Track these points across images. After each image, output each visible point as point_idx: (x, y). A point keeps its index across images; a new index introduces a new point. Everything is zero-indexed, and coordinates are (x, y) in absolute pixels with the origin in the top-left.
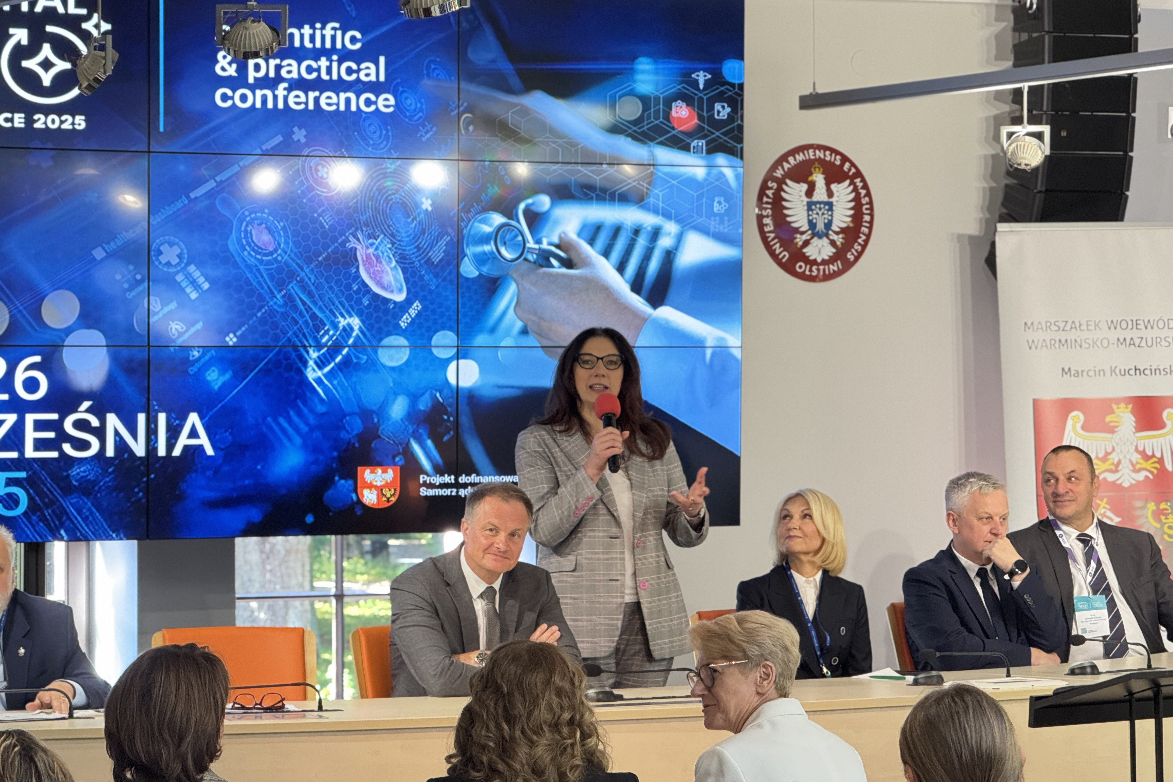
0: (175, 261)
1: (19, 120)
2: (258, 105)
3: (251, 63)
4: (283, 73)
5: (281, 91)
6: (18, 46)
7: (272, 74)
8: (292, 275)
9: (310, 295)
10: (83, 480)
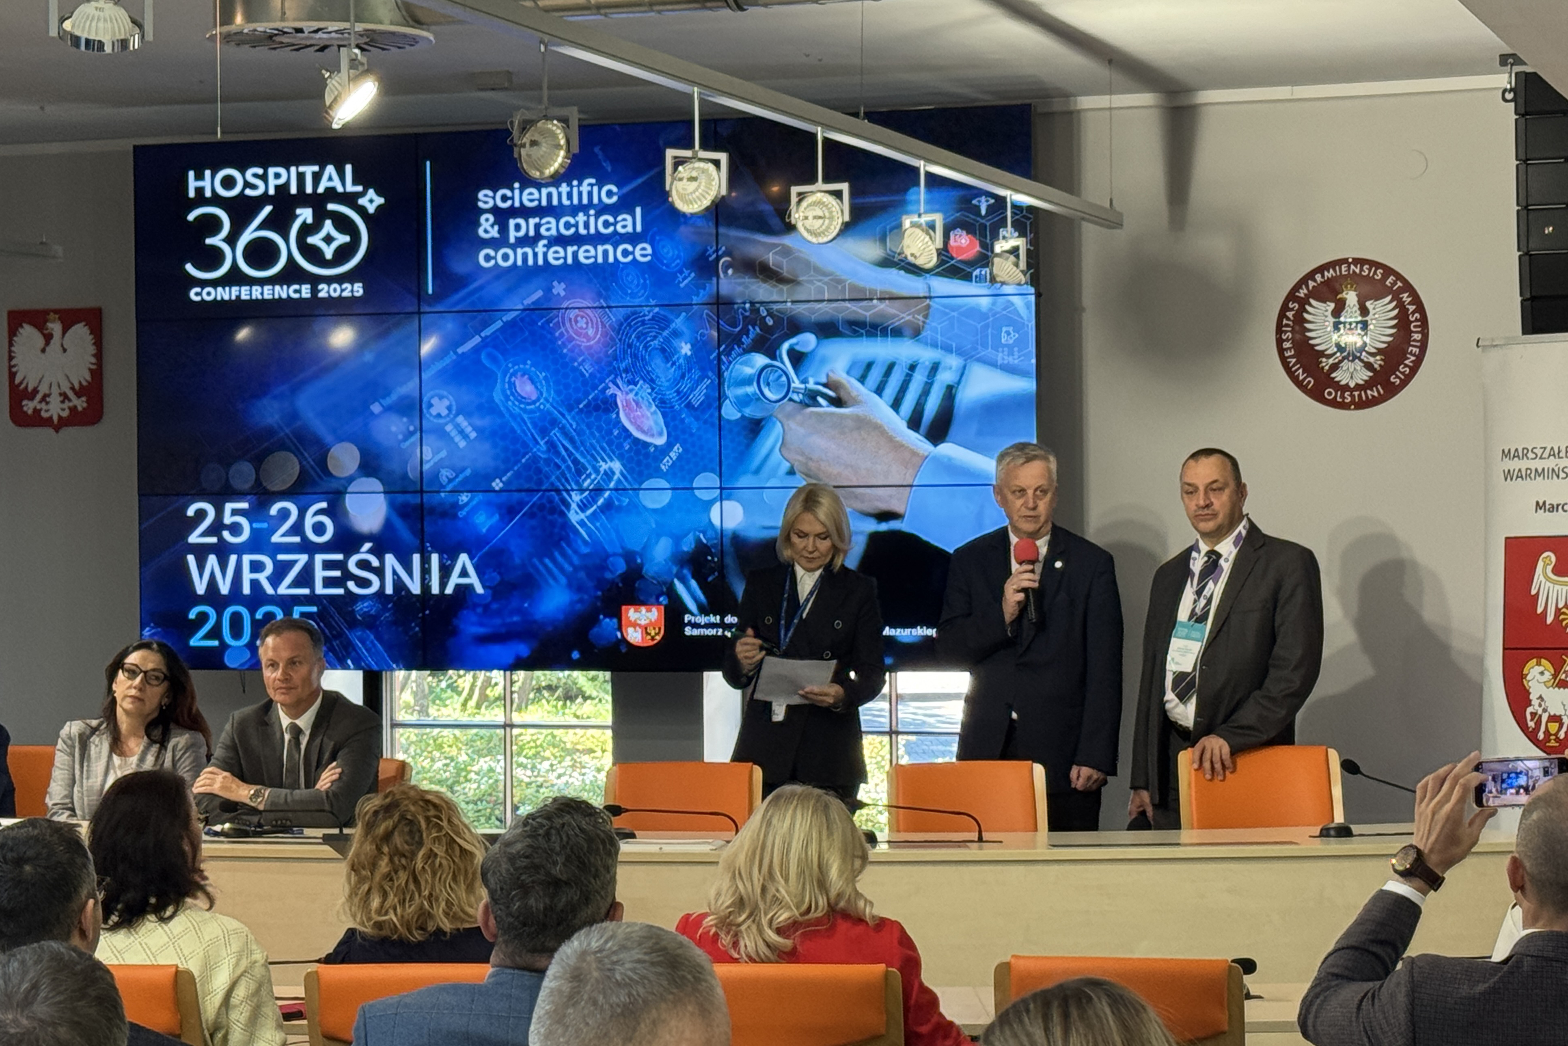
0: (444, 412)
1: (306, 291)
2: (519, 263)
3: (512, 223)
4: (543, 231)
5: (540, 248)
6: (304, 225)
7: (532, 233)
8: (554, 422)
9: (572, 441)
10: (366, 615)
